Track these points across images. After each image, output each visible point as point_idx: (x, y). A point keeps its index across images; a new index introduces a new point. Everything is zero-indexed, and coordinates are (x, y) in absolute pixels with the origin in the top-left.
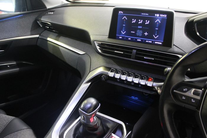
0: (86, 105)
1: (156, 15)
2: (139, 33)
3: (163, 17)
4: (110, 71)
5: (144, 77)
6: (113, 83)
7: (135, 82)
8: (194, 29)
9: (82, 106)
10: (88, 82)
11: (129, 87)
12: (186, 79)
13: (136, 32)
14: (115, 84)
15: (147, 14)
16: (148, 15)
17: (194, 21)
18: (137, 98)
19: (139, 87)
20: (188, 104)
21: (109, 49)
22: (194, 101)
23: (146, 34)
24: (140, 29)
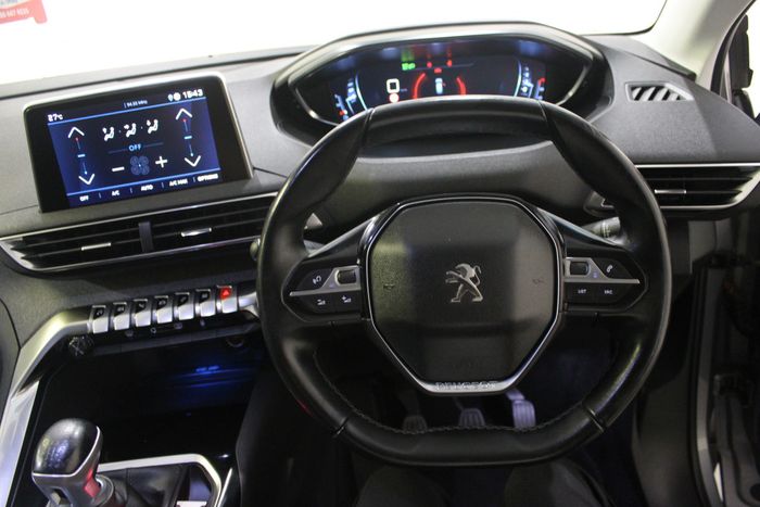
0: (51, 452)
1: (170, 97)
2: (140, 165)
3: (194, 97)
4: (92, 315)
5: (205, 293)
6: (117, 351)
7: (181, 318)
8: (298, 103)
9: (39, 463)
10: (27, 383)
11: (173, 342)
12: (310, 251)
13: (128, 167)
14: (123, 350)
15: (142, 102)
16: (146, 102)
17: (290, 81)
18: (215, 368)
19: (200, 329)
20: (337, 313)
21: (59, 246)
22: (349, 300)
23: (162, 162)
24: (137, 153)
